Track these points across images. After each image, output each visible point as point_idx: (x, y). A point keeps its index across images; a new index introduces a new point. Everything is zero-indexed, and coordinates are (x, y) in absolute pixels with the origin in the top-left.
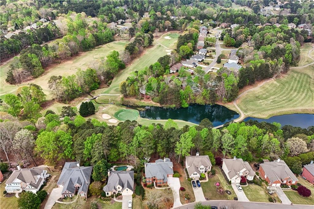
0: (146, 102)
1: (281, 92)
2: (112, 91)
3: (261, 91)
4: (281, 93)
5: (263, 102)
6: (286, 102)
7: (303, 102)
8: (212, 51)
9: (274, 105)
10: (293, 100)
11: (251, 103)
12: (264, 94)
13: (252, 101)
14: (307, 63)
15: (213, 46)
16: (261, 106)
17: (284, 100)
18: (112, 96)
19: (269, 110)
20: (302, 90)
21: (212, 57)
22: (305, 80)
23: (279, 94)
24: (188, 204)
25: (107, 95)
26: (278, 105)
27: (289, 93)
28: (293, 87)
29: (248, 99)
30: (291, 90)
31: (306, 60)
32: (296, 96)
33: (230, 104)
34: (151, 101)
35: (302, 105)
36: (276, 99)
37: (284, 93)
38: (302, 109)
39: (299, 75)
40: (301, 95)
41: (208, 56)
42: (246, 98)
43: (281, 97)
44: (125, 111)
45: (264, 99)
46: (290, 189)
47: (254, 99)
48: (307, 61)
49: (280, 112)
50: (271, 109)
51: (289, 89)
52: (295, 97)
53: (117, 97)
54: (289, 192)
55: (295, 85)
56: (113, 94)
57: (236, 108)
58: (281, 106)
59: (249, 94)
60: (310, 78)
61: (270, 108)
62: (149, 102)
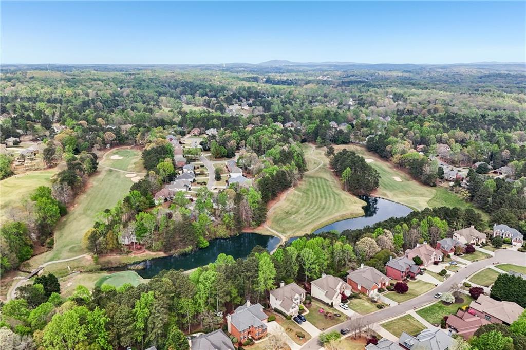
0: (139, 255)
1: (308, 201)
2: (65, 254)
3: (288, 204)
4: (310, 202)
5: (296, 216)
6: (320, 211)
7: (336, 208)
8: (199, 166)
9: (309, 218)
10: (326, 208)
11: (283, 221)
12: (293, 208)
13: (284, 219)
14: (315, 165)
15: (198, 160)
16: (297, 222)
17: (317, 210)
18: (68, 261)
19: (308, 224)
20: (327, 195)
21: (204, 174)
22: (324, 184)
23: (308, 204)
24: (307, 343)
25: (59, 262)
26: (314, 217)
27: (317, 201)
28: (317, 194)
29: (278, 218)
30: (317, 197)
31: (313, 162)
32: (326, 202)
33: (260, 228)
34: (147, 252)
35: (337, 211)
36: (308, 211)
37: (312, 202)
38: (339, 216)
39: (316, 180)
40: (330, 200)
41: (199, 174)
42: (276, 217)
43: (311, 207)
44: (110, 277)
45: (295, 213)
46: (387, 292)
47: (285, 216)
48: (315, 163)
49: (320, 224)
50: (310, 223)
51: (315, 197)
52: (325, 204)
53: (81, 261)
54: (389, 294)
55: (318, 191)
56: (68, 258)
57: (270, 231)
58: (318, 217)
59: (276, 210)
60: (327, 180)
61: (308, 222)
62: (145, 253)
